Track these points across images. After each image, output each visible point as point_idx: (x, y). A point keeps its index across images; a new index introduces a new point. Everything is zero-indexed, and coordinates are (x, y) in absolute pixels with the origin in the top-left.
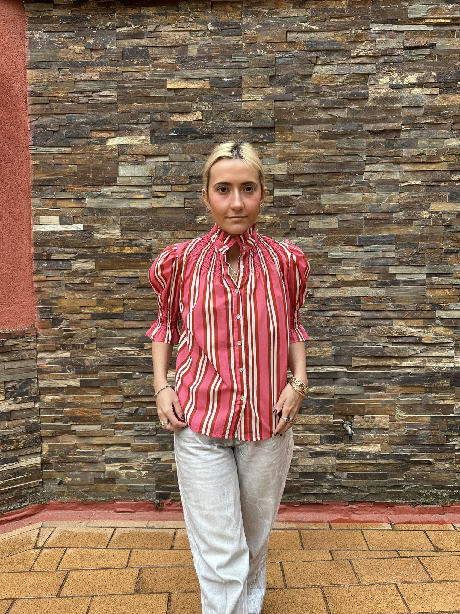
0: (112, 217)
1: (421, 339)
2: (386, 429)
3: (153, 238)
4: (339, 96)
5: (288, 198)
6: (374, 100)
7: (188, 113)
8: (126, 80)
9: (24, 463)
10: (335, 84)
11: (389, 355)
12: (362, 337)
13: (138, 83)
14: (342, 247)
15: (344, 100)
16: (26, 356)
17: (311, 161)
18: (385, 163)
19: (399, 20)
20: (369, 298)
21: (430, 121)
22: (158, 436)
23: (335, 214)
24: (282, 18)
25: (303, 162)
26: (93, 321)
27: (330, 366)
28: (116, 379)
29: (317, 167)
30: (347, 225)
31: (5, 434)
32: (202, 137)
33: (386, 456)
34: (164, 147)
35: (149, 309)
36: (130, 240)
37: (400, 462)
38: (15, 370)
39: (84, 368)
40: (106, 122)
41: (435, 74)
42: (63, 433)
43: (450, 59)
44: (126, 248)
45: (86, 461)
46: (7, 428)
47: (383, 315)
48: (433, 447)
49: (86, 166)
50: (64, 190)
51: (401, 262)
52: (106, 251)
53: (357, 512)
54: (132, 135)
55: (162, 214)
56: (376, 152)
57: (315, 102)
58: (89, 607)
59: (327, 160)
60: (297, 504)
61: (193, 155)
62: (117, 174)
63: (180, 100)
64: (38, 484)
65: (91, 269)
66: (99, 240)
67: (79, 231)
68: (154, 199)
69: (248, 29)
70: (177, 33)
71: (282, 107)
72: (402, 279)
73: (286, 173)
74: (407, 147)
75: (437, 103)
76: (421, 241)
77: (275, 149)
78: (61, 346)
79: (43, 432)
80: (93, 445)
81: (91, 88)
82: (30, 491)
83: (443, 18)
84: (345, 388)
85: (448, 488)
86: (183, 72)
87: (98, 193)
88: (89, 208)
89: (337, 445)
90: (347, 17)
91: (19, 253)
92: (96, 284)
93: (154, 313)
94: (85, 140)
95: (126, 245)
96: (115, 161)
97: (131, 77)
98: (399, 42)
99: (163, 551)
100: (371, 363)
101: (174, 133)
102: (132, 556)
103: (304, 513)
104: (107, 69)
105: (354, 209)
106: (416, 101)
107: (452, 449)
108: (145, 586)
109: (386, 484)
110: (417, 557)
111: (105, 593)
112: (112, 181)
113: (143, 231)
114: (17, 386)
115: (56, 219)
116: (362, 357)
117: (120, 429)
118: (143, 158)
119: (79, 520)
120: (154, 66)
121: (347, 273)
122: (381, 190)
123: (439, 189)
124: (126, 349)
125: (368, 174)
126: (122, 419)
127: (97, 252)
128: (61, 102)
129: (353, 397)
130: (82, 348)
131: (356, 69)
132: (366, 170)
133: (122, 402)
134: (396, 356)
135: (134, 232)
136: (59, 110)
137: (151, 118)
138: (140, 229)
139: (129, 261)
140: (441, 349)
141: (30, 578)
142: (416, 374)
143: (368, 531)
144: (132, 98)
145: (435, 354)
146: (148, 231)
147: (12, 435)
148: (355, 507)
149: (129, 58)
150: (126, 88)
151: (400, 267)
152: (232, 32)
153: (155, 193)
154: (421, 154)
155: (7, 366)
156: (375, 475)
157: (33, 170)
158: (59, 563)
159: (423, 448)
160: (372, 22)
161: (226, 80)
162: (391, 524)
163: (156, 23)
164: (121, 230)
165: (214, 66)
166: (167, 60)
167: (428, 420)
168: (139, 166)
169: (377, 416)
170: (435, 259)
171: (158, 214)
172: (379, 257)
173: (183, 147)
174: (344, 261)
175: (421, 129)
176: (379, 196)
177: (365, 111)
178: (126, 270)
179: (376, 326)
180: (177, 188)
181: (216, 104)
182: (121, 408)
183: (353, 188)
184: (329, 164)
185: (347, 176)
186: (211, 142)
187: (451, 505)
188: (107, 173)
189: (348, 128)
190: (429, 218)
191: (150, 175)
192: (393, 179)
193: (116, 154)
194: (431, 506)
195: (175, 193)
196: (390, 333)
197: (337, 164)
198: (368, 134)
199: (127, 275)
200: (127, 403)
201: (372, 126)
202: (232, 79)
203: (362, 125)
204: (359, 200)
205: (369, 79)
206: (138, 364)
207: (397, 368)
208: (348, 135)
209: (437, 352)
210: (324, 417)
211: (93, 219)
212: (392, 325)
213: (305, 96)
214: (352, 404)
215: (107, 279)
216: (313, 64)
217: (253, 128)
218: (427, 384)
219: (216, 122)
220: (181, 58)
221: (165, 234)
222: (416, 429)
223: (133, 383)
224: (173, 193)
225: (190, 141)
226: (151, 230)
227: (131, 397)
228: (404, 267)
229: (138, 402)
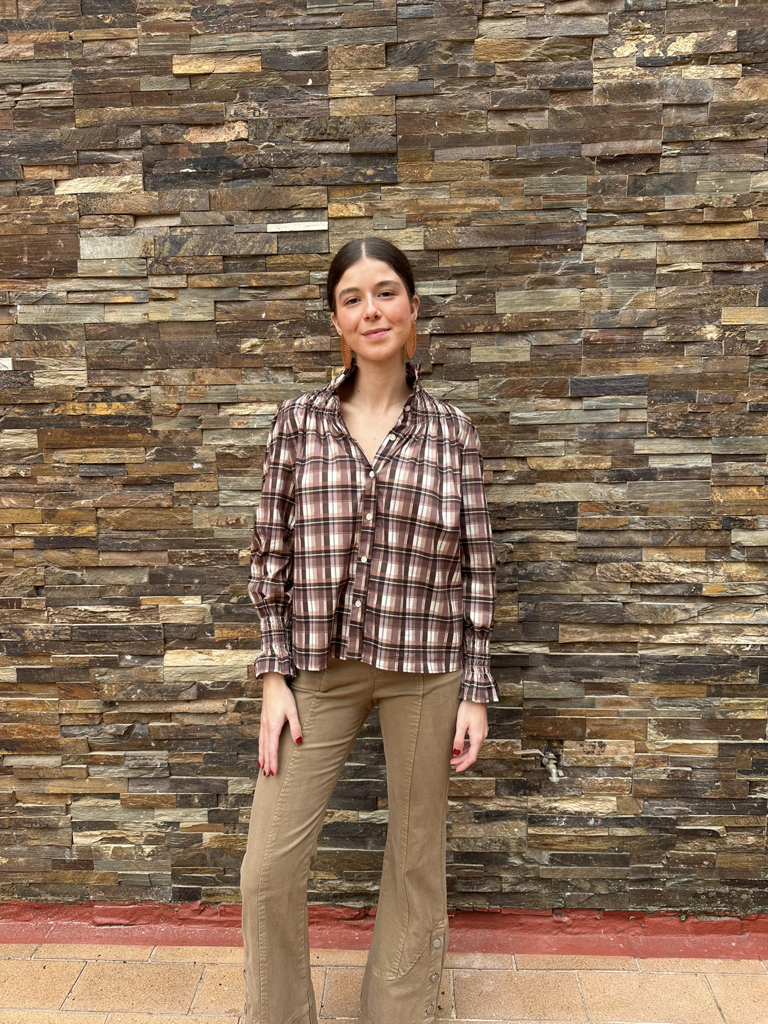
0: (70, 342)
1: (701, 589)
2: (628, 768)
3: (152, 383)
4: (531, 84)
6: (604, 92)
7: (218, 125)
8: (91, 58)
10: (523, 59)
11: (634, 620)
12: (579, 585)
13: (115, 64)
14: (539, 401)
15: (540, 92)
17: (474, 223)
18: (626, 225)
20: (593, 506)
21: (721, 135)
22: (172, 781)
23: (524, 333)
25: (458, 225)
26: (37, 552)
27: (516, 642)
28: (87, 668)
29: (486, 235)
30: (548, 354)
32: (248, 175)
33: (628, 822)
34: (170, 198)
35: (147, 528)
36: (106, 387)
37: (655, 832)
39: (24, 646)
40: (51, 147)
41: (733, 33)
44: (99, 405)
45: (35, 825)
47: (623, 538)
48: (722, 805)
49: (15, 239)
51: (659, 432)
52: (59, 411)
53: (569, 930)
54: (105, 175)
55: (169, 333)
56: (610, 201)
57: (480, 98)
59: (506, 220)
61: (231, 213)
62: (78, 254)
63: (201, 98)
65: (30, 449)
66: (44, 389)
67: (5, 372)
68: (152, 304)
71: (412, 110)
72: (662, 466)
73: (422, 248)
74: (673, 191)
75: (737, 97)
76: (702, 388)
77: (399, 198)
80: (48, 794)
81: (19, 75)
84: (546, 687)
85: (753, 884)
86: (207, 39)
87: (41, 294)
88: (23, 326)
89: (530, 798)
92: (41, 479)
93: (159, 536)
94: (12, 184)
95: (99, 399)
96: (74, 229)
97: (99, 51)
100: (597, 636)
101: (190, 167)
103: (463, 930)
104: (52, 35)
105: (563, 322)
106: (694, 93)
107: (762, 808)
109: (628, 875)
112: (66, 269)
113: (131, 370)
116: (580, 624)
117: (98, 764)
118: (128, 220)
119: (20, 942)
120: (147, 28)
121: (548, 454)
122: (620, 282)
123: (739, 279)
124: (103, 609)
125: (591, 247)
126: (102, 746)
127: (42, 413)
129: (561, 703)
130: (19, 607)
131: (567, 27)
132: (588, 241)
133: (101, 714)
134: (650, 622)
135: (113, 373)
137: (142, 137)
138: (125, 365)
139: (105, 432)
140: (741, 608)
142: (690, 658)
144: (103, 97)
145: (728, 619)
146: (142, 370)
148: (566, 919)
149: (95, 12)
150: (91, 74)
151: (656, 441)
153: (155, 291)
154: (703, 206)
156: (606, 858)
159: (704, 805)
161: (295, 54)
164: (88, 369)
165: (270, 26)
166: (172, 15)
167: (713, 750)
168: (122, 238)
169: (610, 743)
170: (731, 425)
171: (162, 335)
172: (615, 420)
173: (210, 197)
174: (542, 429)
175: (703, 151)
176: (615, 294)
177: (585, 115)
178: (99, 449)
179: (607, 562)
180: (198, 282)
181: (274, 107)
182: (100, 724)
183: (562, 279)
184: (511, 227)
185: (548, 253)
186: (266, 184)
187: (757, 918)
188: (57, 253)
189: (549, 153)
190: (719, 340)
191: (144, 255)
192: (644, 259)
193: (75, 214)
194: (718, 919)
195: (195, 290)
196: (636, 576)
197: (527, 228)
198: (591, 164)
199: (103, 460)
200: (111, 715)
201: (601, 147)
202: (307, 52)
203: (579, 145)
204: (573, 304)
205: (594, 47)
206: (128, 638)
207: (651, 646)
208: (551, 167)
209: (733, 615)
210: (503, 745)
211: (32, 348)
212: (641, 560)
213: (460, 85)
214: (560, 719)
215: (62, 468)
216: (475, 18)
217: (353, 155)
218: (711, 680)
219: (276, 142)
220: (202, 9)
221: (178, 376)
222: (690, 769)
223: (121, 677)
224: (190, 291)
225: (224, 184)
226: (147, 367)
227: (117, 704)
228: (667, 441)
229: (133, 713)
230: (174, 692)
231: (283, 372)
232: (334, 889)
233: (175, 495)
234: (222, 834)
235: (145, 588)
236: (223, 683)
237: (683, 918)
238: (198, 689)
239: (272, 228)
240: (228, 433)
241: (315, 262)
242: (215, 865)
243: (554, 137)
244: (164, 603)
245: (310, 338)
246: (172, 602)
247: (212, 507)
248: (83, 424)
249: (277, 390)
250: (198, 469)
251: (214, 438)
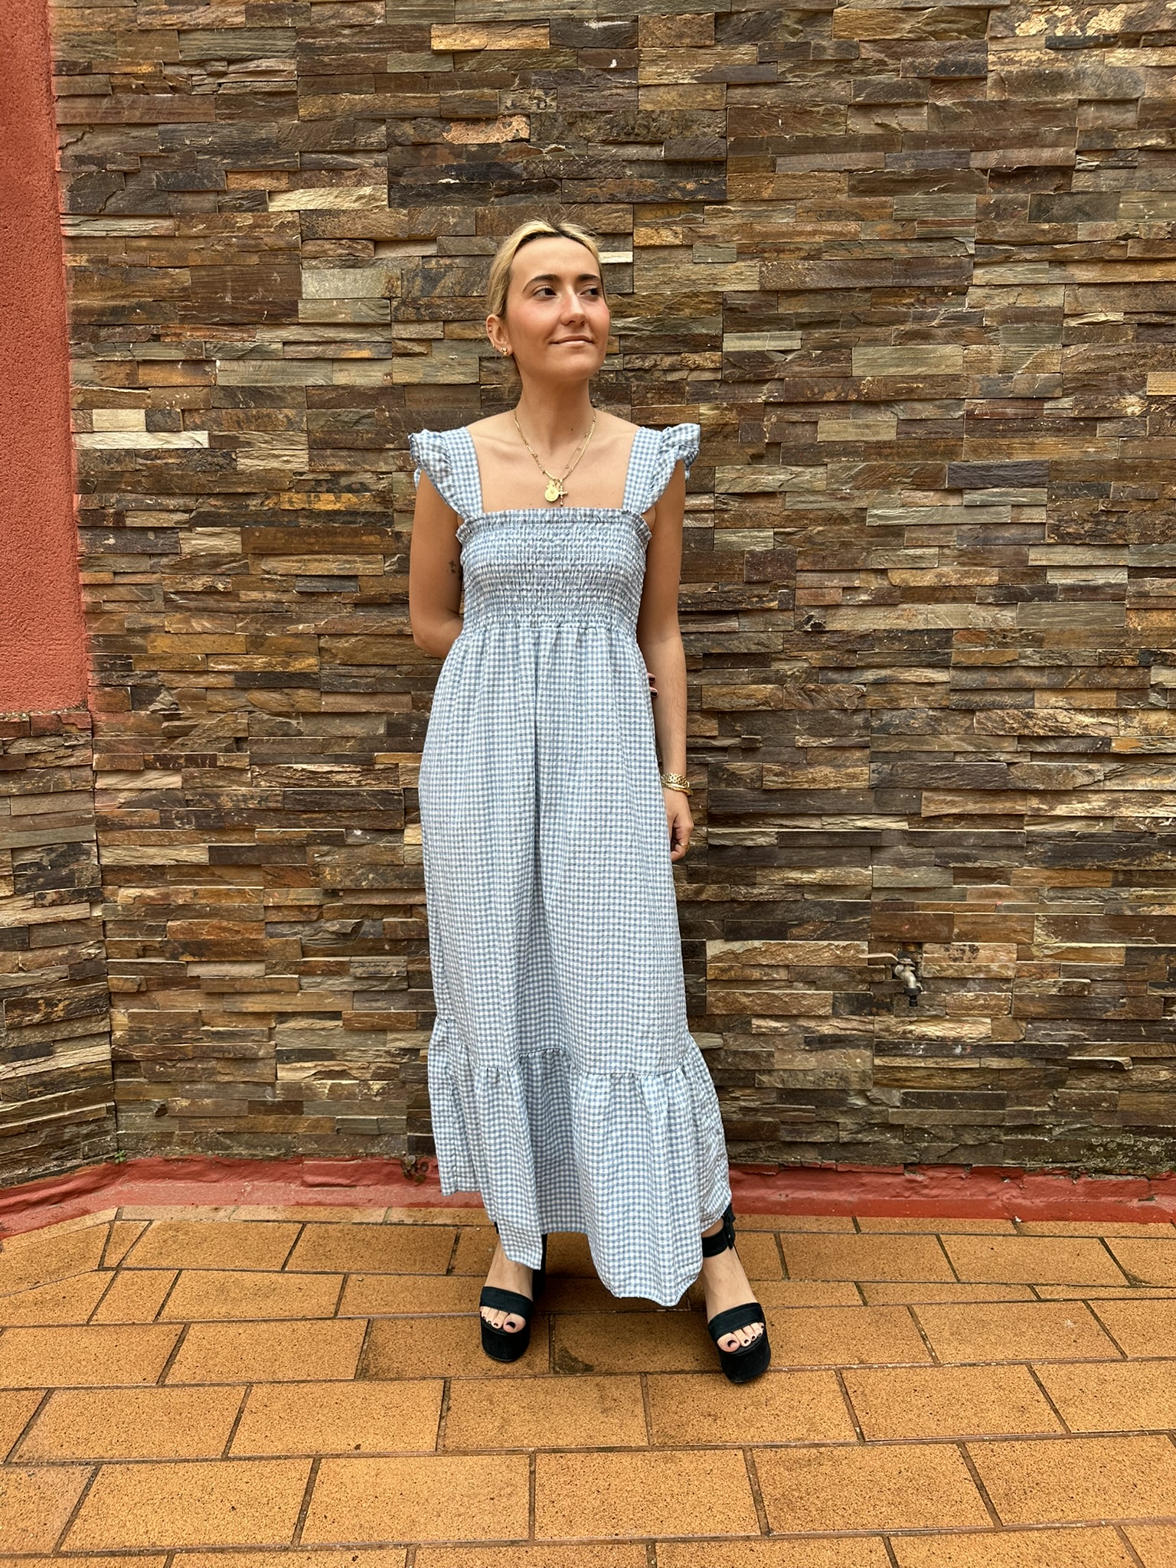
0: (286, 411)
1: (1109, 744)
2: (1007, 980)
3: (394, 468)
4: (906, 70)
5: (762, 357)
6: (1002, 82)
7: (490, 120)
8: (321, 26)
9: (68, 1059)
10: (896, 36)
11: (1021, 785)
12: (952, 739)
13: (353, 35)
14: (907, 493)
15: (919, 82)
16: (65, 784)
17: (826, 256)
18: (1027, 261)
20: (973, 634)
21: (1154, 142)
22: (412, 995)
23: (888, 403)
25: (804, 259)
26: (238, 693)
27: (864, 814)
28: (303, 846)
29: (841, 272)
30: (920, 432)
31: (16, 984)
32: (529, 189)
33: (1006, 1049)
34: (425, 217)
35: (386, 662)
36: (332, 473)
37: (1040, 1064)
38: (38, 820)
39: (219, 817)
40: (266, 147)
41: (1174, 6)
42: (167, 983)
44: (324, 497)
45: (227, 1055)
46: (21, 969)
47: (1011, 678)
48: (1128, 1028)
49: (215, 271)
50: (156, 338)
51: (1061, 536)
52: (270, 503)
53: (926, 1191)
54: (337, 185)
55: (419, 401)
56: (1004, 229)
58: (241, 1411)
59: (869, 253)
60: (770, 1168)
62: (300, 293)
63: (467, 84)
64: (104, 1114)
65: (232, 554)
66: (251, 474)
67: (199, 450)
68: (397, 360)
71: (748, 104)
72: (1063, 581)
73: (756, 287)
74: (1088, 217)
76: (1119, 479)
77: (728, 221)
78: (158, 758)
79: (115, 981)
80: (246, 1014)
81: (224, 48)
82: (85, 1130)
84: (903, 873)
85: (1165, 1133)
86: (477, 3)
87: (249, 345)
88: (223, 388)
89: (878, 1018)
91: (41, 510)
92: (245, 595)
93: (400, 673)
94: (212, 197)
95: (324, 488)
96: (293, 259)
97: (332, 17)
99: (427, 1278)
100: (972, 807)
101: (451, 177)
102: (348, 1290)
103: (788, 1191)
105: (939, 389)
106: (1120, 86)
108: (384, 1362)
109: (1003, 1120)
110: (1084, 1301)
111: (280, 1376)
112: (283, 312)
113: (368, 450)
114: (45, 862)
115: (137, 417)
116: (950, 791)
117: (314, 974)
118: (367, 247)
119: (211, 1203)
121: (916, 565)
122: (1014, 337)
123: (1171, 335)
124: (326, 768)
125: (980, 292)
126: (320, 950)
127: (247, 506)
128: (143, 89)
129: (922, 894)
130: (213, 764)
132: (975, 282)
133: (321, 906)
134: (1041, 787)
135: (344, 453)
136: (137, 113)
137: (388, 135)
138: (360, 444)
139: (332, 533)
140: (1161, 769)
141: (88, 1340)
142: (1092, 835)
143: (955, 1237)
144: (336, 79)
146: (382, 450)
147: (36, 987)
148: (920, 1178)
150: (322, 49)
151: (1058, 549)
153: (400, 343)
154: (1127, 237)
155: (17, 807)
156: (976, 1098)
157: (71, 282)
158: (163, 1306)
159: (1104, 1027)
161: (594, 25)
162: (1014, 1222)
164: (311, 448)
167: (1119, 956)
168: (358, 270)
169: (984, 947)
170: (1154, 529)
171: (408, 403)
172: (1004, 520)
173: (476, 217)
174: (911, 532)
175: (1128, 164)
176: (1008, 353)
177: (976, 113)
178: (324, 556)
179: (989, 709)
180: (458, 331)
181: (566, 96)
182: (316, 921)
183: (940, 332)
184: (875, 263)
185: (922, 297)
186: (553, 200)
187: (1169, 1176)
188: (272, 291)
189: (927, 163)
190: (1143, 415)
191: (387, 294)
192: (1048, 307)
193: (296, 238)
194: (1119, 1178)
195: (454, 343)
196: (1028, 727)
197: (895, 264)
198: (982, 179)
199: (329, 570)
200: (334, 907)
201: (996, 156)
202: (610, 23)
203: (967, 153)
204: (953, 365)
205: (990, 22)
206: (358, 807)
207: (1042, 820)
208: (929, 181)
209: (1149, 779)
210: (844, 947)
211: (235, 418)
212: (1033, 707)
213: (813, 71)
214: (920, 915)
215: (273, 580)
217: (669, 163)
218: (1119, 864)
219: (565, 144)
222: (1087, 981)
223: (348, 858)
224: (447, 343)
225: (496, 200)
226: (388, 446)
227: (341, 894)
228: (1071, 549)
229: (361, 905)
237: (1073, 1177)
244: (405, 760)
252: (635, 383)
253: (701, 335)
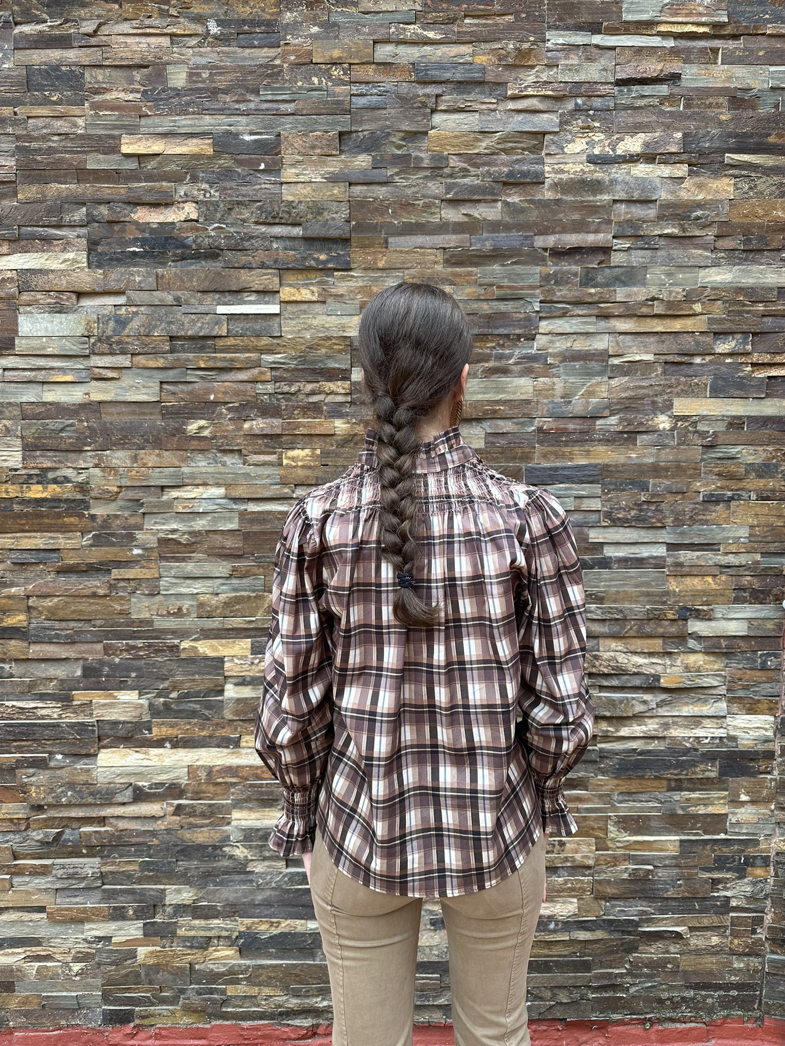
0: (4, 422)
1: (658, 680)
2: (589, 867)
3: (91, 465)
4: (484, 176)
6: (555, 186)
7: (167, 205)
8: (35, 134)
10: (476, 151)
13: (61, 141)
15: (493, 184)
18: (579, 316)
19: (605, 24)
21: (669, 231)
22: (105, 891)
23: (478, 420)
24: (364, 13)
28: (13, 769)
30: (502, 442)
32: (197, 256)
33: (589, 924)
34: (116, 276)
35: (82, 618)
36: (42, 469)
37: (616, 935)
41: (679, 135)
43: (710, 106)
44: (34, 487)
48: (685, 904)
51: (613, 521)
54: (48, 251)
55: (111, 414)
56: (562, 292)
57: (434, 188)
61: (179, 293)
62: (16, 331)
63: (150, 178)
68: (94, 383)
69: (293, 35)
70: (143, 40)
71: (366, 197)
72: (617, 554)
74: (625, 284)
75: (684, 195)
76: (655, 477)
77: (353, 284)
83: (693, 23)
85: (718, 987)
86: (157, 120)
90: (499, 15)
93: (94, 626)
95: (35, 481)
96: (12, 305)
97: (45, 127)
98: (605, 70)
101: (137, 246)
105: (516, 411)
106: (642, 190)
107: (725, 906)
109: (590, 981)
112: (3, 346)
113: (69, 451)
117: (23, 874)
118: (70, 298)
120: (95, 106)
122: (571, 372)
123: (690, 371)
124: (32, 705)
125: (544, 337)
126: (28, 854)
131: (518, 123)
132: (541, 331)
133: (28, 819)
134: (608, 714)
135: (49, 454)
137: (88, 215)
138: (63, 446)
139: (40, 516)
140: (700, 699)
142: (649, 752)
144: (47, 173)
145: (688, 710)
146: (81, 451)
149: (41, 88)
150: (35, 150)
151: (611, 530)
152: (261, 39)
153: (97, 370)
154: (653, 299)
156: (568, 964)
159: (666, 905)
160: (549, 28)
161: (247, 138)
163: (98, 16)
164: (23, 449)
165: (220, 110)
166: (122, 95)
167: (675, 846)
168: (63, 315)
169: (569, 842)
170: (685, 515)
171: (103, 416)
173: (157, 276)
175: (652, 246)
176: (568, 384)
177: (537, 208)
178: (33, 534)
180: (143, 361)
181: (226, 189)
182: (25, 830)
183: (516, 368)
185: (501, 342)
186: (217, 265)
187: (723, 1023)
189: (502, 243)
190: (672, 430)
191: (86, 334)
192: (596, 350)
193: (14, 290)
194: (684, 1025)
195: (140, 370)
196: (594, 666)
197: (480, 317)
198: (544, 256)
199: (36, 545)
200: (38, 820)
201: (553, 239)
202: (260, 137)
203: (531, 236)
204: (526, 393)
205: (545, 143)
206: (59, 736)
207: (611, 739)
208: (504, 257)
209: (691, 707)
212: (598, 650)
213: (414, 175)
216: (429, 111)
217: (306, 239)
218: (671, 774)
219: (227, 224)
220: (153, 90)
221: (119, 458)
222: (651, 867)
223: (50, 778)
224: (135, 371)
225: (173, 264)
226: (86, 448)
227: (46, 807)
228: (622, 530)
229: (63, 818)
230: (108, 794)
231: (232, 455)
232: (280, 1006)
233: (112, 582)
234: (158, 948)
235: (79, 682)
236: (161, 784)
237: (648, 1026)
238: (134, 791)
239: (221, 309)
240: (171, 518)
241: (266, 345)
242: (150, 984)
243: (507, 228)
244: (98, 698)
245: (260, 420)
246: (107, 697)
247: (152, 595)
248: (16, 507)
249: (225, 473)
250: (138, 555)
251: (156, 523)
252: (283, 404)
253: (334, 369)
